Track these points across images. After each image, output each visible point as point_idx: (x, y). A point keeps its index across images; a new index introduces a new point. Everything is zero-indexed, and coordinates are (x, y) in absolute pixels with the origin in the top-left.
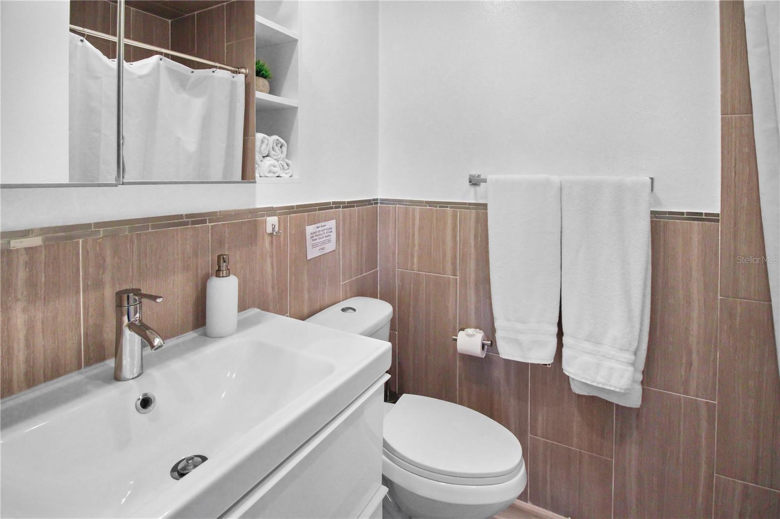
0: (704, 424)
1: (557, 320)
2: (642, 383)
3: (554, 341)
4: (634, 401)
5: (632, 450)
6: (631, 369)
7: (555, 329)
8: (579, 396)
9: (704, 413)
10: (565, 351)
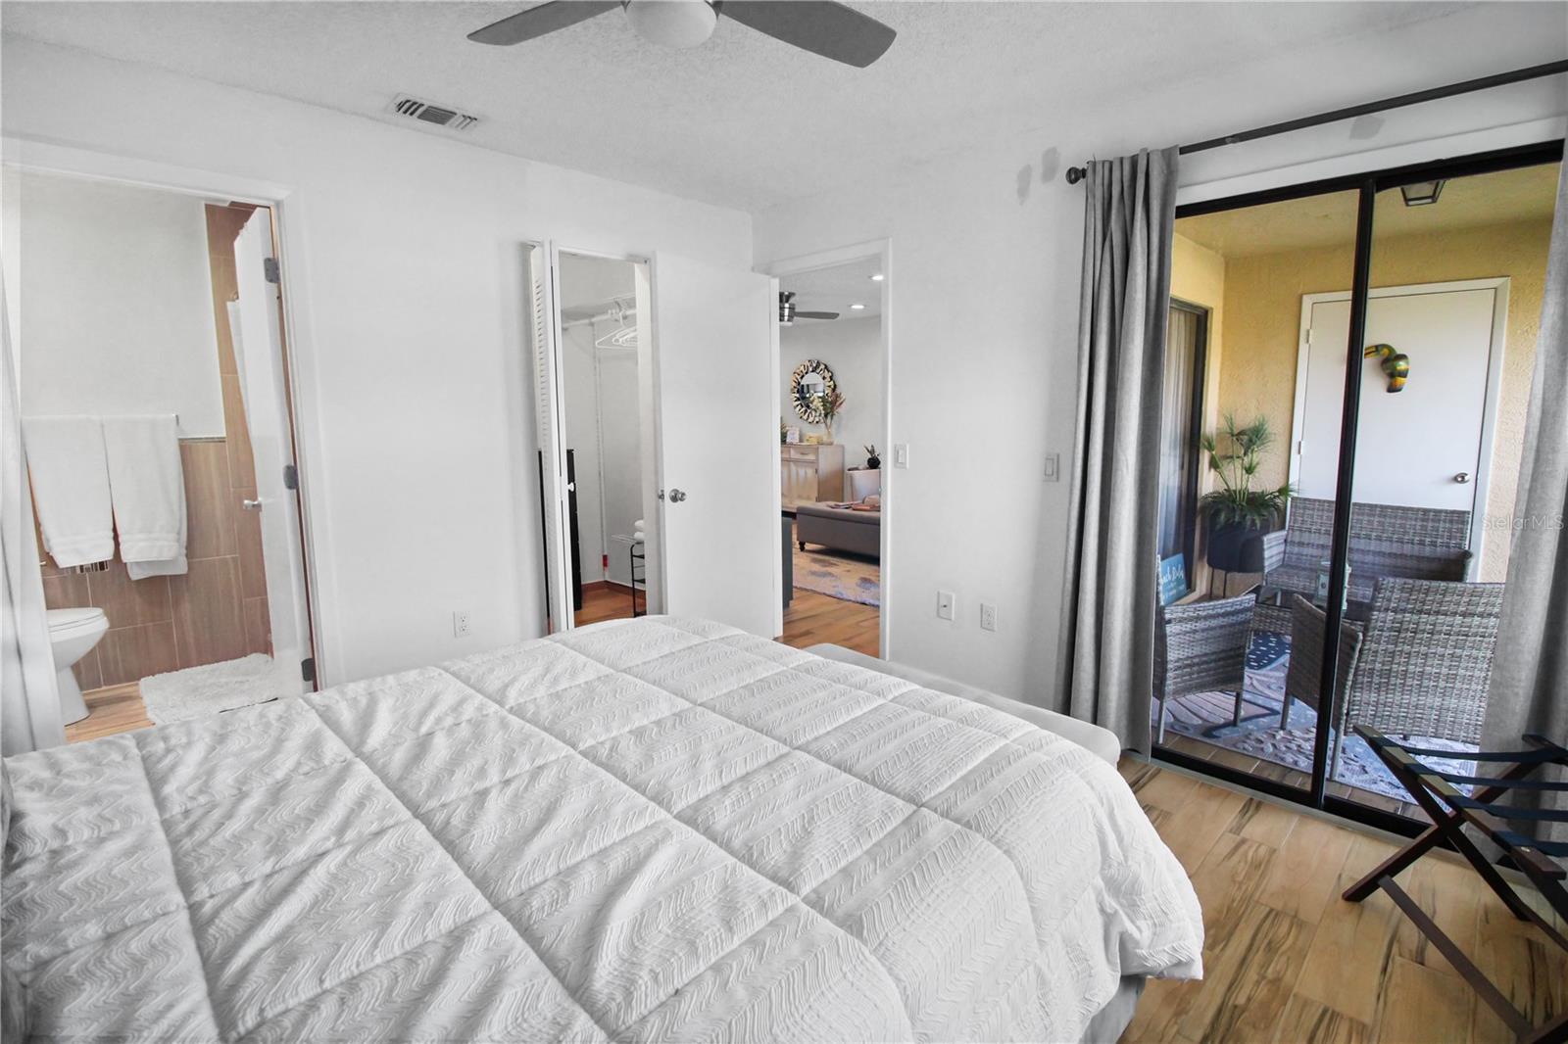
0: (232, 571)
1: (112, 526)
2: (187, 556)
3: (112, 543)
4: (182, 568)
5: (186, 608)
6: (176, 544)
7: (112, 534)
8: (138, 581)
9: (232, 565)
10: (122, 548)
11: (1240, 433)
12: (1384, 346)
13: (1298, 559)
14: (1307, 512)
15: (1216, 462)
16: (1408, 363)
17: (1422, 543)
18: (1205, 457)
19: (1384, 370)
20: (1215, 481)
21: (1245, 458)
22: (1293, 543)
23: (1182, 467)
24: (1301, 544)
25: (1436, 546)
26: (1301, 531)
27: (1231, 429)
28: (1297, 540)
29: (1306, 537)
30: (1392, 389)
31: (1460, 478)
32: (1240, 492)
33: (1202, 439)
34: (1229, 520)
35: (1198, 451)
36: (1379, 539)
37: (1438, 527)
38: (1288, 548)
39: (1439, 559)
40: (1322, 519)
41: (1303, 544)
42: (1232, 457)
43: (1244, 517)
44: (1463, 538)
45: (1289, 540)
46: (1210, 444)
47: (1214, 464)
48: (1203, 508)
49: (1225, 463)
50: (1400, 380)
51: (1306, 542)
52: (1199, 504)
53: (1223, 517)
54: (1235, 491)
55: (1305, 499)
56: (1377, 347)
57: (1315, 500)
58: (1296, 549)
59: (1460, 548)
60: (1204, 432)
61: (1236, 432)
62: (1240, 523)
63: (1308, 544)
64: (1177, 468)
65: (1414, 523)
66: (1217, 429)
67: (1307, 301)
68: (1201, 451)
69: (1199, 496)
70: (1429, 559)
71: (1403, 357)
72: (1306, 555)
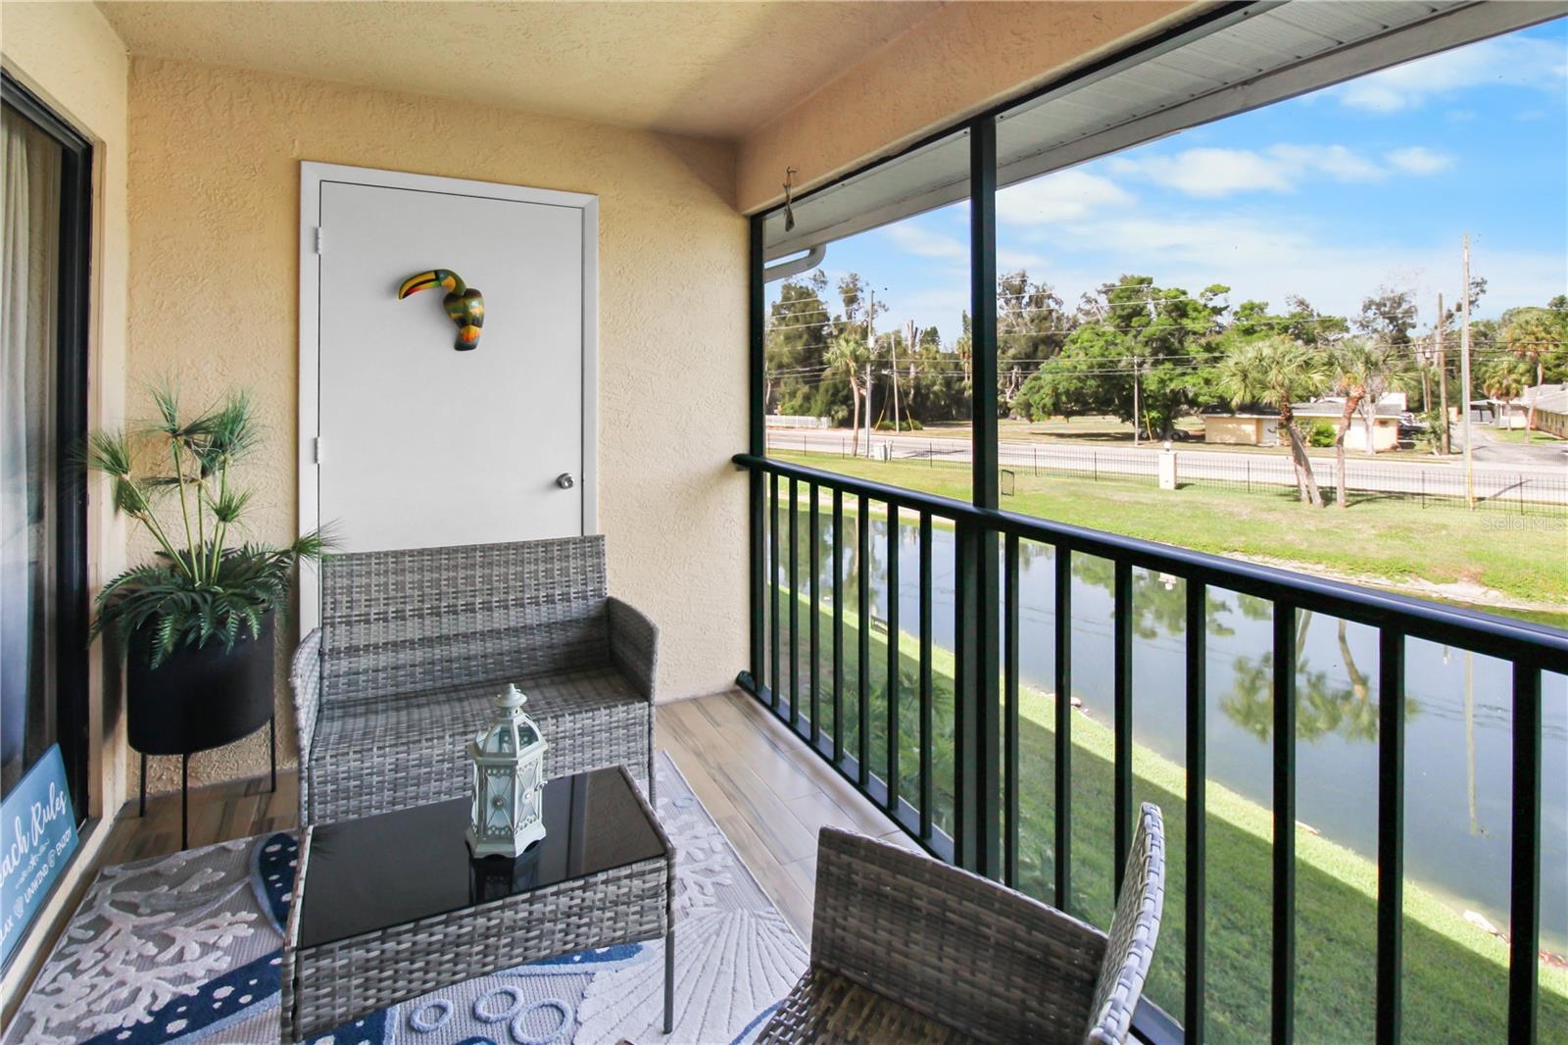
11: (192, 430)
12: (448, 273)
13: (349, 684)
14: (357, 581)
15: (132, 495)
16: (482, 304)
17: (550, 600)
18: (101, 488)
19: (449, 313)
20: (130, 536)
21: (208, 482)
22: (335, 653)
23: (38, 515)
24: (352, 651)
25: (569, 600)
26: (349, 624)
27: (170, 418)
28: (343, 644)
29: (361, 636)
30: (463, 345)
31: (561, 482)
32: (199, 555)
33: (91, 444)
34: (185, 634)
35: (83, 477)
36: (487, 607)
37: (568, 568)
38: (327, 665)
39: (577, 621)
40: (386, 591)
41: (357, 649)
42: (176, 481)
43: (220, 622)
44: (601, 580)
45: (327, 647)
46: (115, 456)
47: (127, 500)
48: (109, 613)
49: (155, 496)
50: (474, 329)
51: (363, 643)
52: (94, 605)
53: (167, 633)
54: (186, 556)
55: (350, 557)
56: (436, 272)
57: (369, 556)
58: (344, 665)
59: (600, 596)
60: (98, 430)
61: (183, 423)
62: (212, 638)
63: (367, 647)
64: (25, 520)
65: (533, 567)
66: (128, 420)
67: (311, 174)
68: (91, 474)
69: (92, 582)
70: (565, 625)
71: (473, 294)
72: (366, 671)
